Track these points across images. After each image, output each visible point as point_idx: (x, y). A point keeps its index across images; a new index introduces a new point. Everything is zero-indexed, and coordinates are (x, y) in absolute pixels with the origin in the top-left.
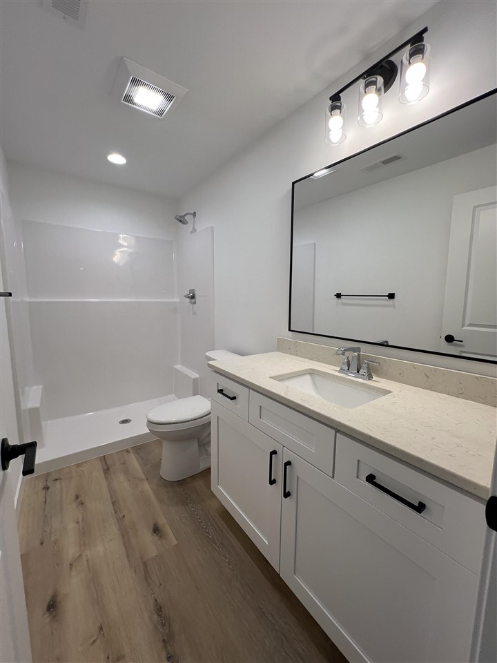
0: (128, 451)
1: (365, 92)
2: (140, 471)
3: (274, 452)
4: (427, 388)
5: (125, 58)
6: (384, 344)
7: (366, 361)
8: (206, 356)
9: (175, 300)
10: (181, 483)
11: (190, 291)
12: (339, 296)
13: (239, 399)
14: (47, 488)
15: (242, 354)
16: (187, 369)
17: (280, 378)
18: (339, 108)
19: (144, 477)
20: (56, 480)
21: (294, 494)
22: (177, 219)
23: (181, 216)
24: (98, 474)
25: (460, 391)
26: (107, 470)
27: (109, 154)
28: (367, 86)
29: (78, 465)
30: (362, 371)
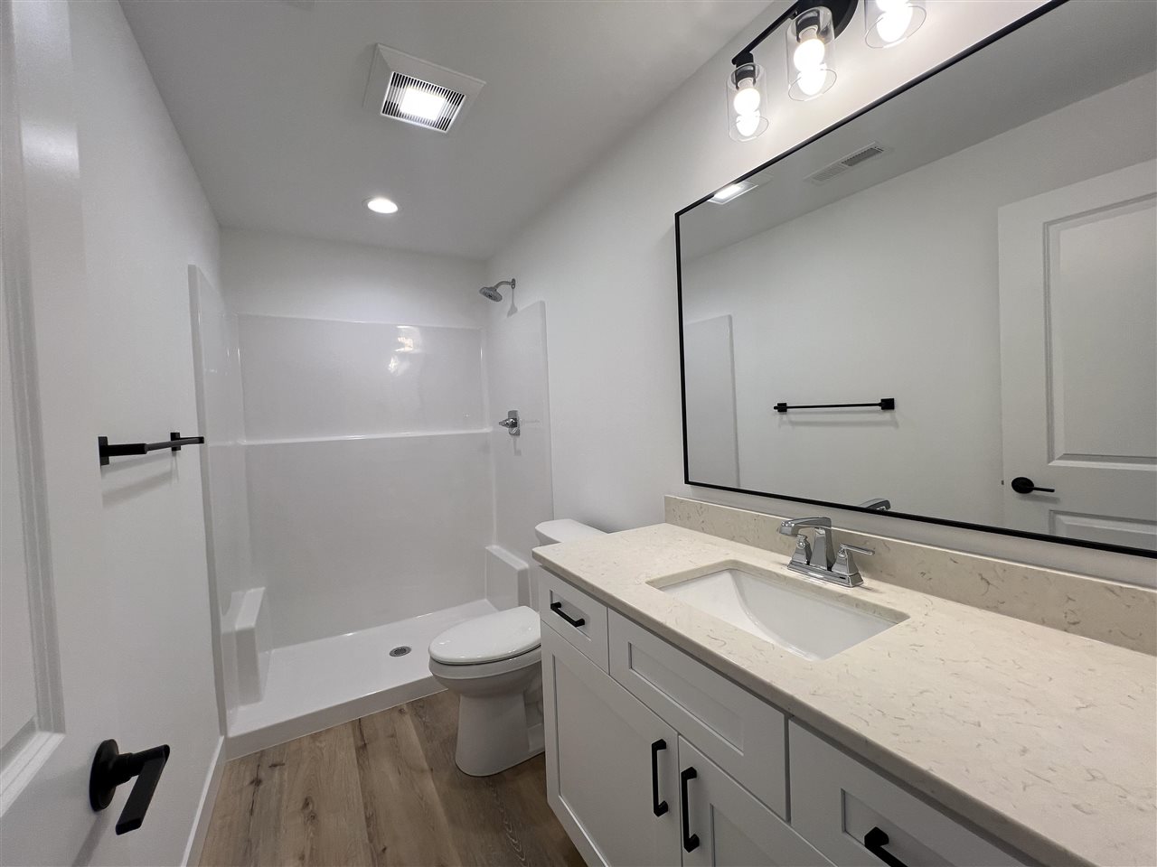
0: (401, 711)
1: (798, 39)
2: (421, 753)
3: (660, 745)
4: (988, 608)
5: (379, 45)
6: (879, 510)
7: (844, 547)
8: (537, 532)
9: (485, 430)
10: (493, 781)
11: (510, 413)
12: (782, 408)
13: (590, 625)
14: (257, 782)
15: (608, 529)
16: (509, 554)
17: (665, 584)
18: (752, 74)
19: (426, 766)
20: (275, 766)
21: (706, 841)
22: (485, 294)
23: (491, 289)
24: (347, 755)
25: (1072, 618)
26: (362, 748)
27: (370, 199)
28: (800, 28)
29: (314, 737)
30: (836, 569)
